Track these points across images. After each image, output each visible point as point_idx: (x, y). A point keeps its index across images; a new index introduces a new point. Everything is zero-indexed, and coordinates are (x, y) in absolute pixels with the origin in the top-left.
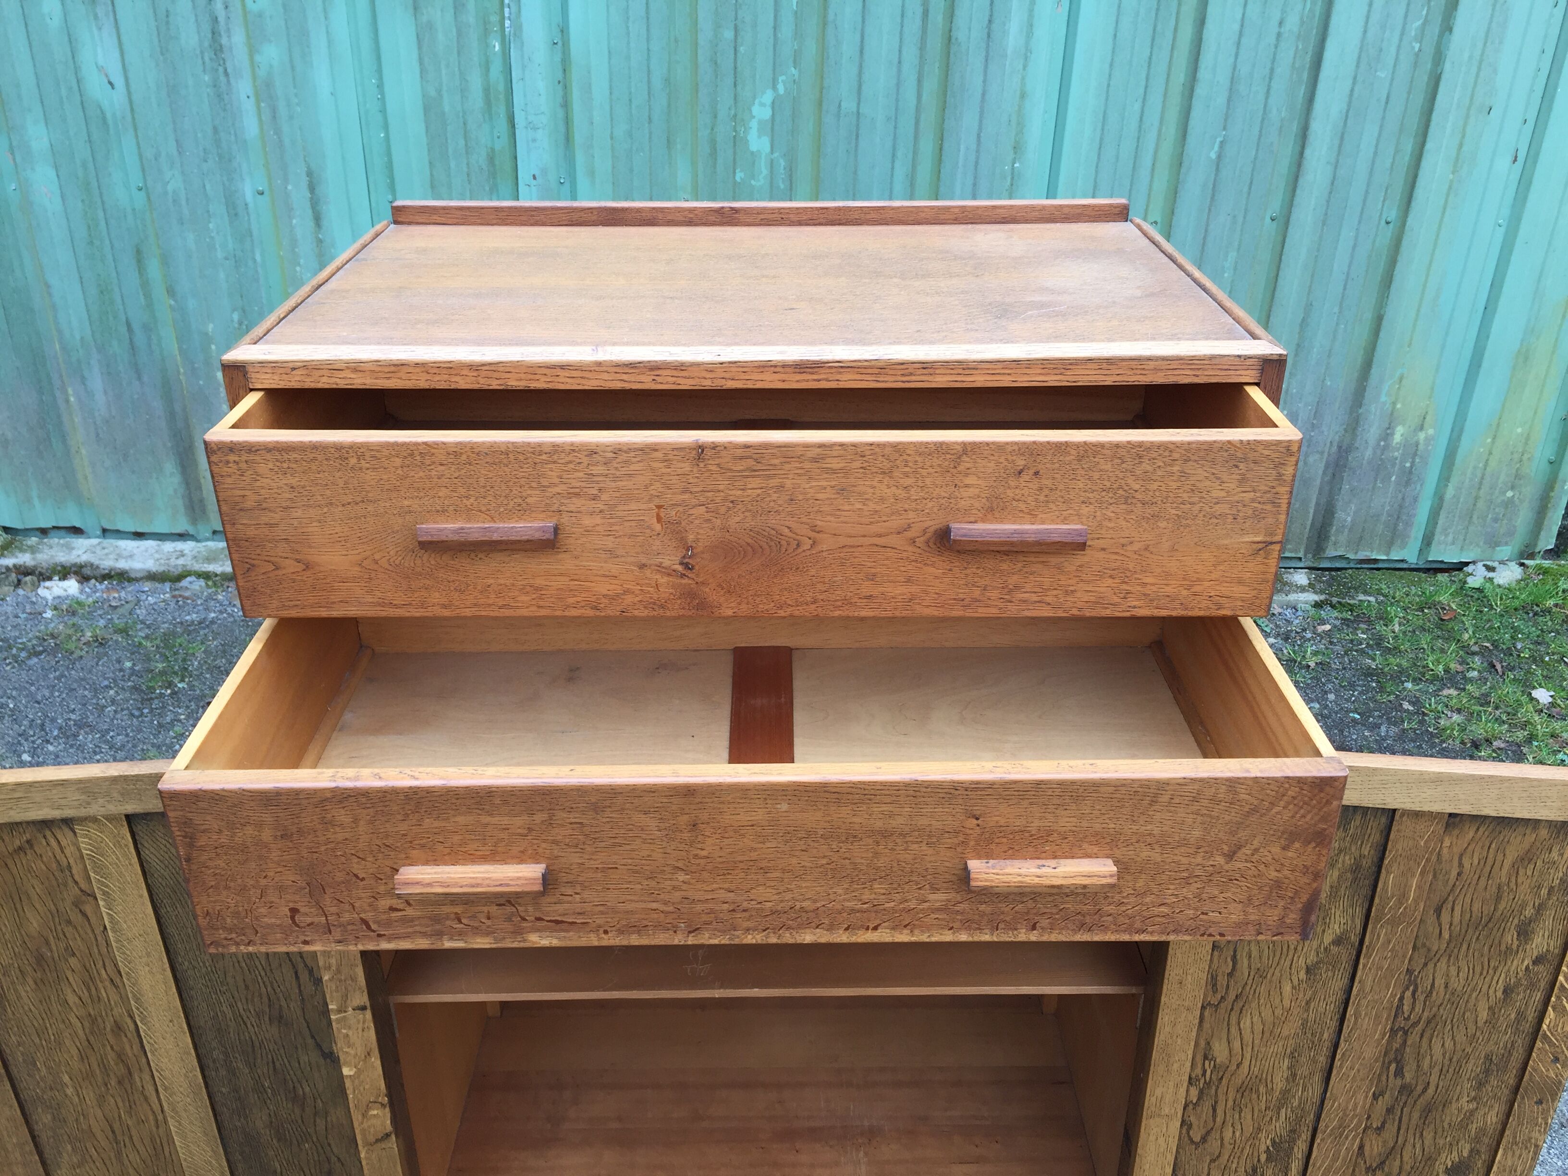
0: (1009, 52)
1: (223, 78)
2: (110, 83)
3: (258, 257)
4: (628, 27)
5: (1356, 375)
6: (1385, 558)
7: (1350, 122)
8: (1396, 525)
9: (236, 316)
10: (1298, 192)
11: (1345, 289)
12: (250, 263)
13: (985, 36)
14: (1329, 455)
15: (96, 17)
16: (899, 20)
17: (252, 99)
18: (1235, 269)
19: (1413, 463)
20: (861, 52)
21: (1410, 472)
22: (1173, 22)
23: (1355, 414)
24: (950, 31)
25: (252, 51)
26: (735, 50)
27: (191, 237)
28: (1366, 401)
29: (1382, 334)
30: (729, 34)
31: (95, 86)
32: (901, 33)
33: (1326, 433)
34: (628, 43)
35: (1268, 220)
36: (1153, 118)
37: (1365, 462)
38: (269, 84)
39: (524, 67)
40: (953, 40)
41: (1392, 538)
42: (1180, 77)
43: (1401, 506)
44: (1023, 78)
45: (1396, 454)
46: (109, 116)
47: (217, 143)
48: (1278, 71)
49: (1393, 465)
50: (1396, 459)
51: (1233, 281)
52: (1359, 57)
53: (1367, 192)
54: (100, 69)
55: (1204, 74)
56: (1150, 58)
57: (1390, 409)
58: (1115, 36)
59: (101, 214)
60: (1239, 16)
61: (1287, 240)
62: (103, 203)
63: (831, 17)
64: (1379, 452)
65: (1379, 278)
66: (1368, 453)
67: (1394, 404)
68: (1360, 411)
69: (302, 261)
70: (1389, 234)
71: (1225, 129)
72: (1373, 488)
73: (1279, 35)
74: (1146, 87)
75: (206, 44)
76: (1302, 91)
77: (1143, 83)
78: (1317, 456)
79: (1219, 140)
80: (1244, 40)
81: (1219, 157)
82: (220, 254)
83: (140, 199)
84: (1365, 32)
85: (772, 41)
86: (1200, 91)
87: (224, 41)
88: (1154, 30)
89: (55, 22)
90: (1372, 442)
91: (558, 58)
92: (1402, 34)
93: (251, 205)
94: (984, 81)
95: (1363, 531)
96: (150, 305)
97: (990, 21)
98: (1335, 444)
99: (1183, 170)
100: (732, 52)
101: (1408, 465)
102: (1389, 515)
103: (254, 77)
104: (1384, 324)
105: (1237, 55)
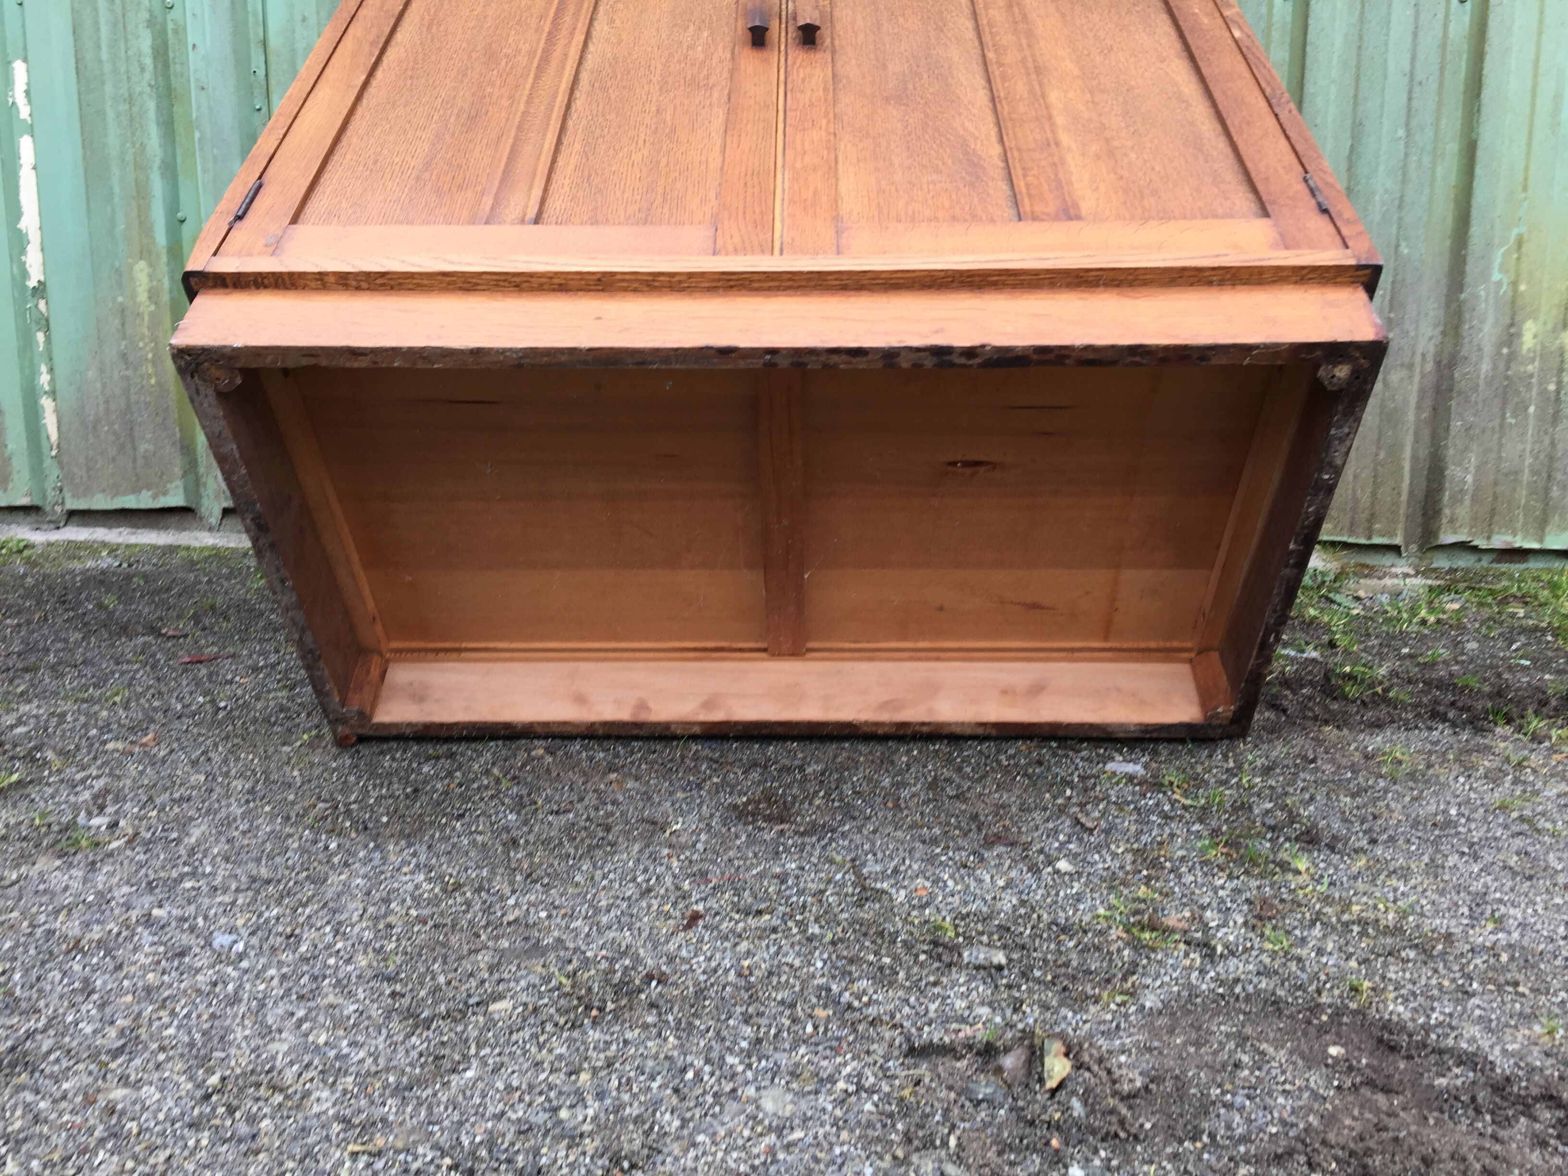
5: (1448, 243)
6: (1536, 546)
8: (1547, 490)
11: (1410, 99)
14: (1423, 376)
19: (1559, 384)
21: (1558, 400)
23: (1454, 305)
28: (1468, 280)
29: (1479, 171)
33: (1412, 334)
37: (1482, 383)
41: (1545, 512)
43: (1551, 458)
45: (1530, 368)
49: (1529, 386)
50: (1531, 376)
57: (1510, 294)
64: (1501, 366)
65: (1462, 88)
66: (1485, 367)
67: (1515, 284)
68: (1463, 296)
70: (1467, 18)
72: (1502, 426)
78: (1404, 373)
90: (1488, 348)
95: (1495, 497)
98: (1430, 358)
101: (1552, 387)
102: (1534, 472)
104: (1480, 154)
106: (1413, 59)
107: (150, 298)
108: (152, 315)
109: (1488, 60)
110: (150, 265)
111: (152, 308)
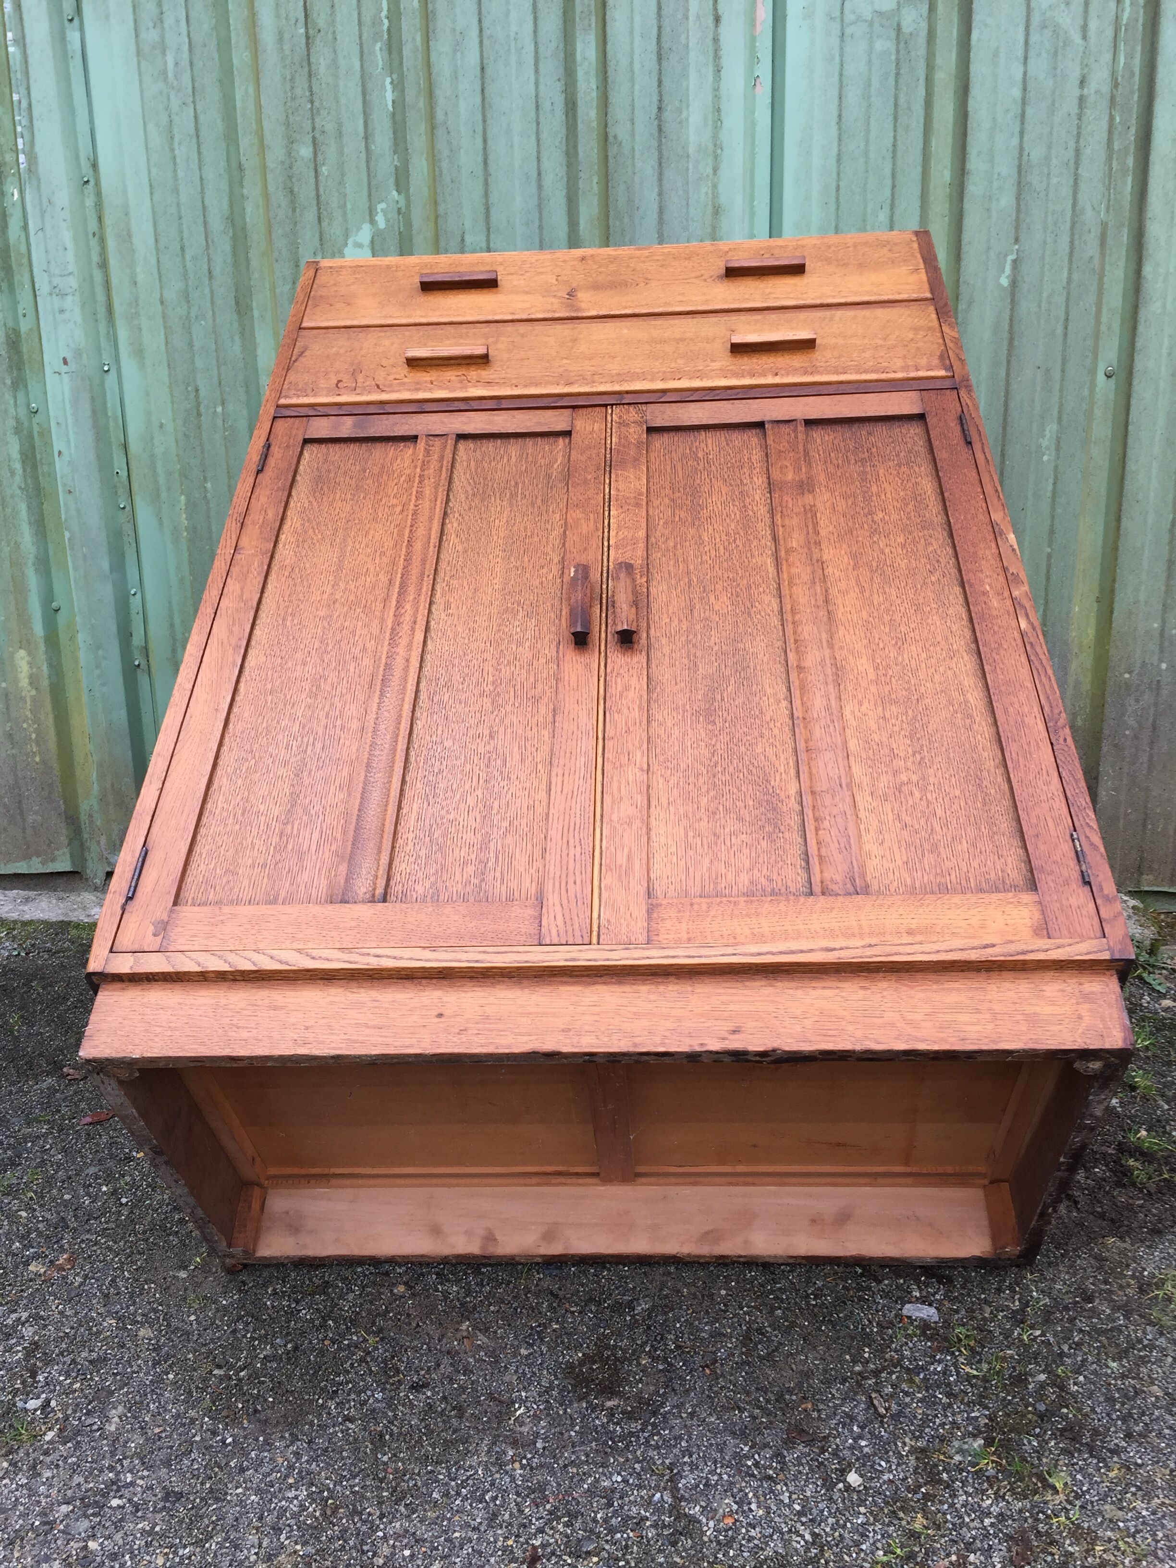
0: (691, 150)
4: (172, 150)
10: (1141, 328)
13: (655, 131)
16: (533, 114)
18: (1058, 450)
20: (485, 162)
22: (921, 92)
24: (606, 126)
26: (316, 171)
30: (305, 152)
32: (538, 133)
34: (175, 171)
35: (1101, 377)
39: (43, 213)
40: (611, 139)
42: (944, 174)
44: (715, 186)
48: (1087, 152)
51: (1056, 467)
55: (976, 163)
56: (894, 145)
58: (840, 116)
60: (1019, 76)
61: (1133, 402)
63: (440, 116)
71: (1017, 240)
73: (1082, 99)
74: (894, 187)
76: (1128, 184)
77: (888, 182)
79: (1010, 258)
80: (1029, 111)
81: (1014, 284)
85: (363, 156)
86: (975, 188)
88: (896, 105)
91: (90, 202)
94: (660, 194)
97: (660, 109)
99: (962, 306)
100: (312, 174)
105: (1022, 133)
107: (31, 684)
108: (33, 699)
110: (30, 654)
111: (34, 692)
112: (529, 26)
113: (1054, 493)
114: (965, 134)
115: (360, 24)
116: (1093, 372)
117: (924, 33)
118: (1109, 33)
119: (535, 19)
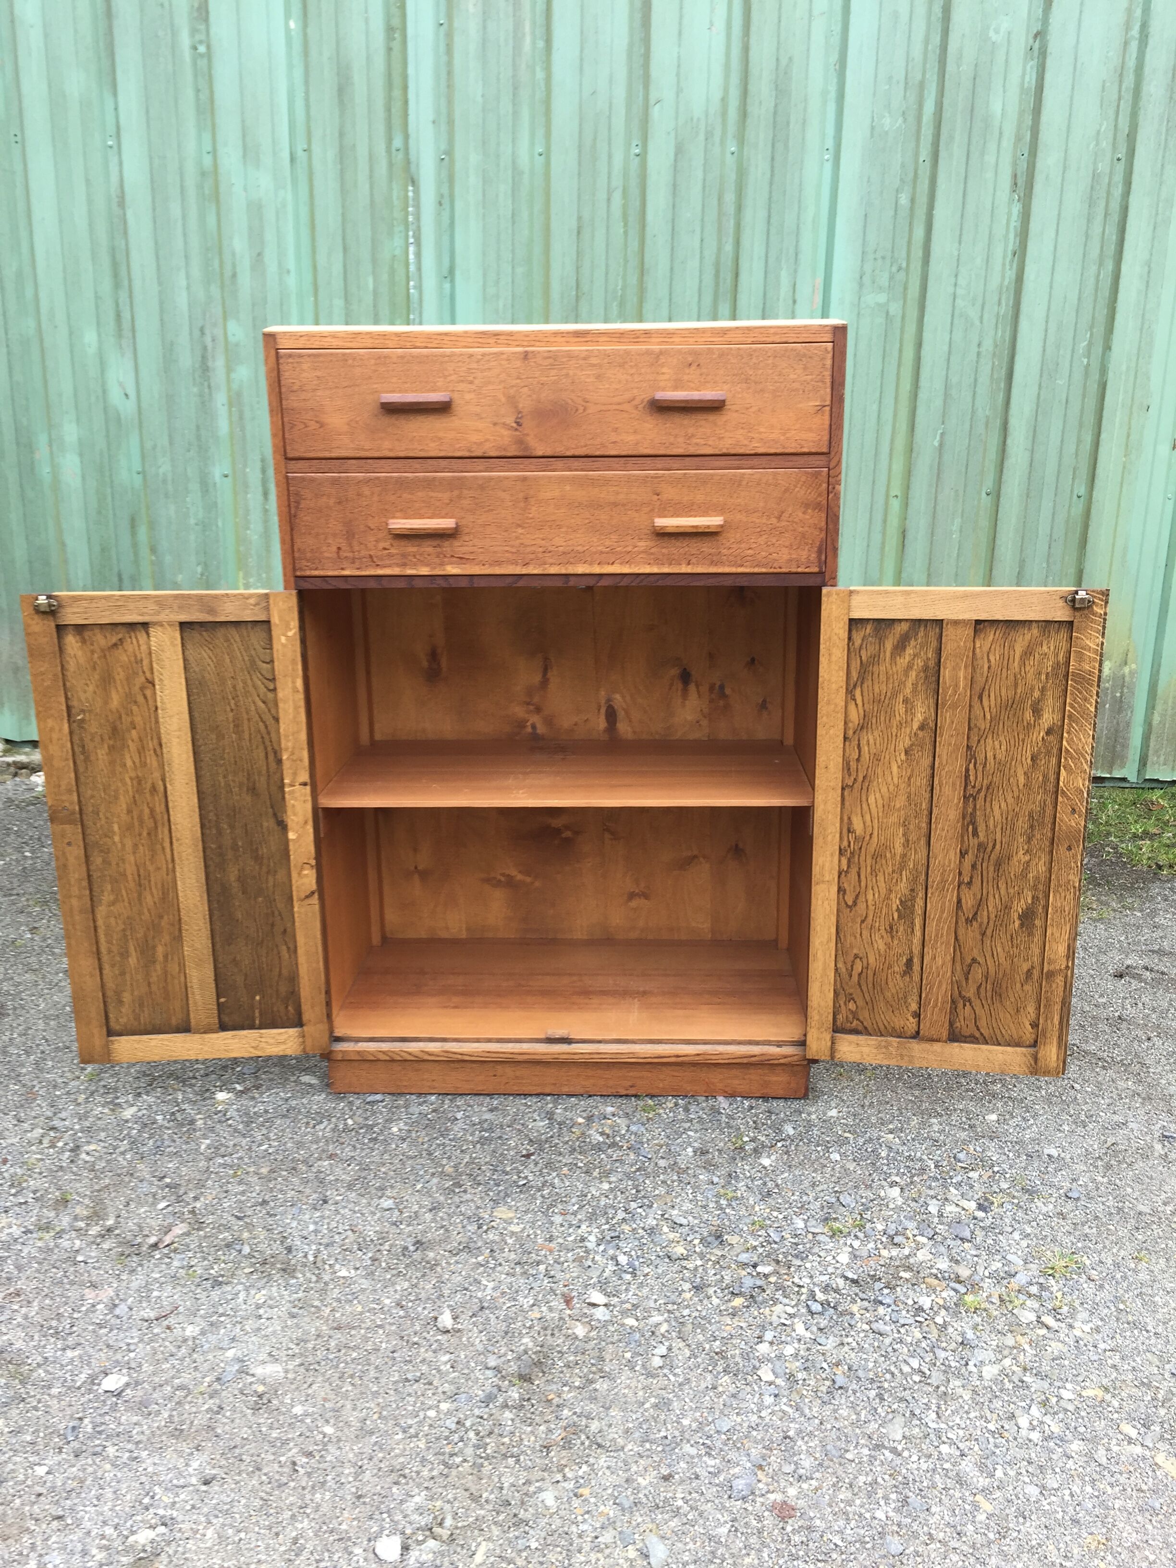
1: (206, 390)
2: (126, 395)
3: (220, 524)
6: (1108, 775)
7: (1040, 418)
8: (1114, 747)
9: (199, 569)
10: (1005, 471)
11: (1049, 548)
12: (214, 528)
15: (121, 347)
17: (226, 407)
18: (961, 531)
19: (1122, 693)
21: (1121, 701)
22: (898, 345)
25: (229, 370)
27: (172, 508)
31: (115, 396)
35: (984, 495)
36: (888, 415)
38: (239, 394)
41: (1113, 758)
42: (906, 385)
43: (1117, 731)
45: (1107, 685)
46: (122, 417)
47: (199, 437)
48: (980, 380)
49: (1106, 694)
50: (1108, 689)
51: (959, 542)
52: (1042, 370)
53: (1059, 472)
54: (121, 384)
55: (924, 382)
56: (882, 370)
59: (109, 490)
60: (948, 339)
61: (1000, 508)
62: (112, 482)
65: (1077, 541)
69: (252, 526)
70: (1081, 506)
71: (943, 423)
73: (979, 354)
74: (881, 392)
75: (197, 365)
76: (1001, 396)
77: (879, 389)
79: (940, 431)
80: (952, 359)
81: (941, 445)
82: (192, 521)
83: (138, 480)
84: (1044, 350)
86: (922, 395)
87: (210, 364)
88: (884, 351)
89: (92, 350)
92: (1073, 351)
93: (218, 485)
96: (136, 562)
99: (914, 455)
101: (1118, 695)
102: (1108, 738)
103: (229, 389)
104: (1085, 576)
105: (948, 369)
106: (1052, 528)
109: (1090, 528)
112: (696, 299)
113: (958, 556)
114: (919, 368)
115: (606, 292)
116: (979, 493)
117: (900, 315)
118: (994, 321)
119: (700, 295)
